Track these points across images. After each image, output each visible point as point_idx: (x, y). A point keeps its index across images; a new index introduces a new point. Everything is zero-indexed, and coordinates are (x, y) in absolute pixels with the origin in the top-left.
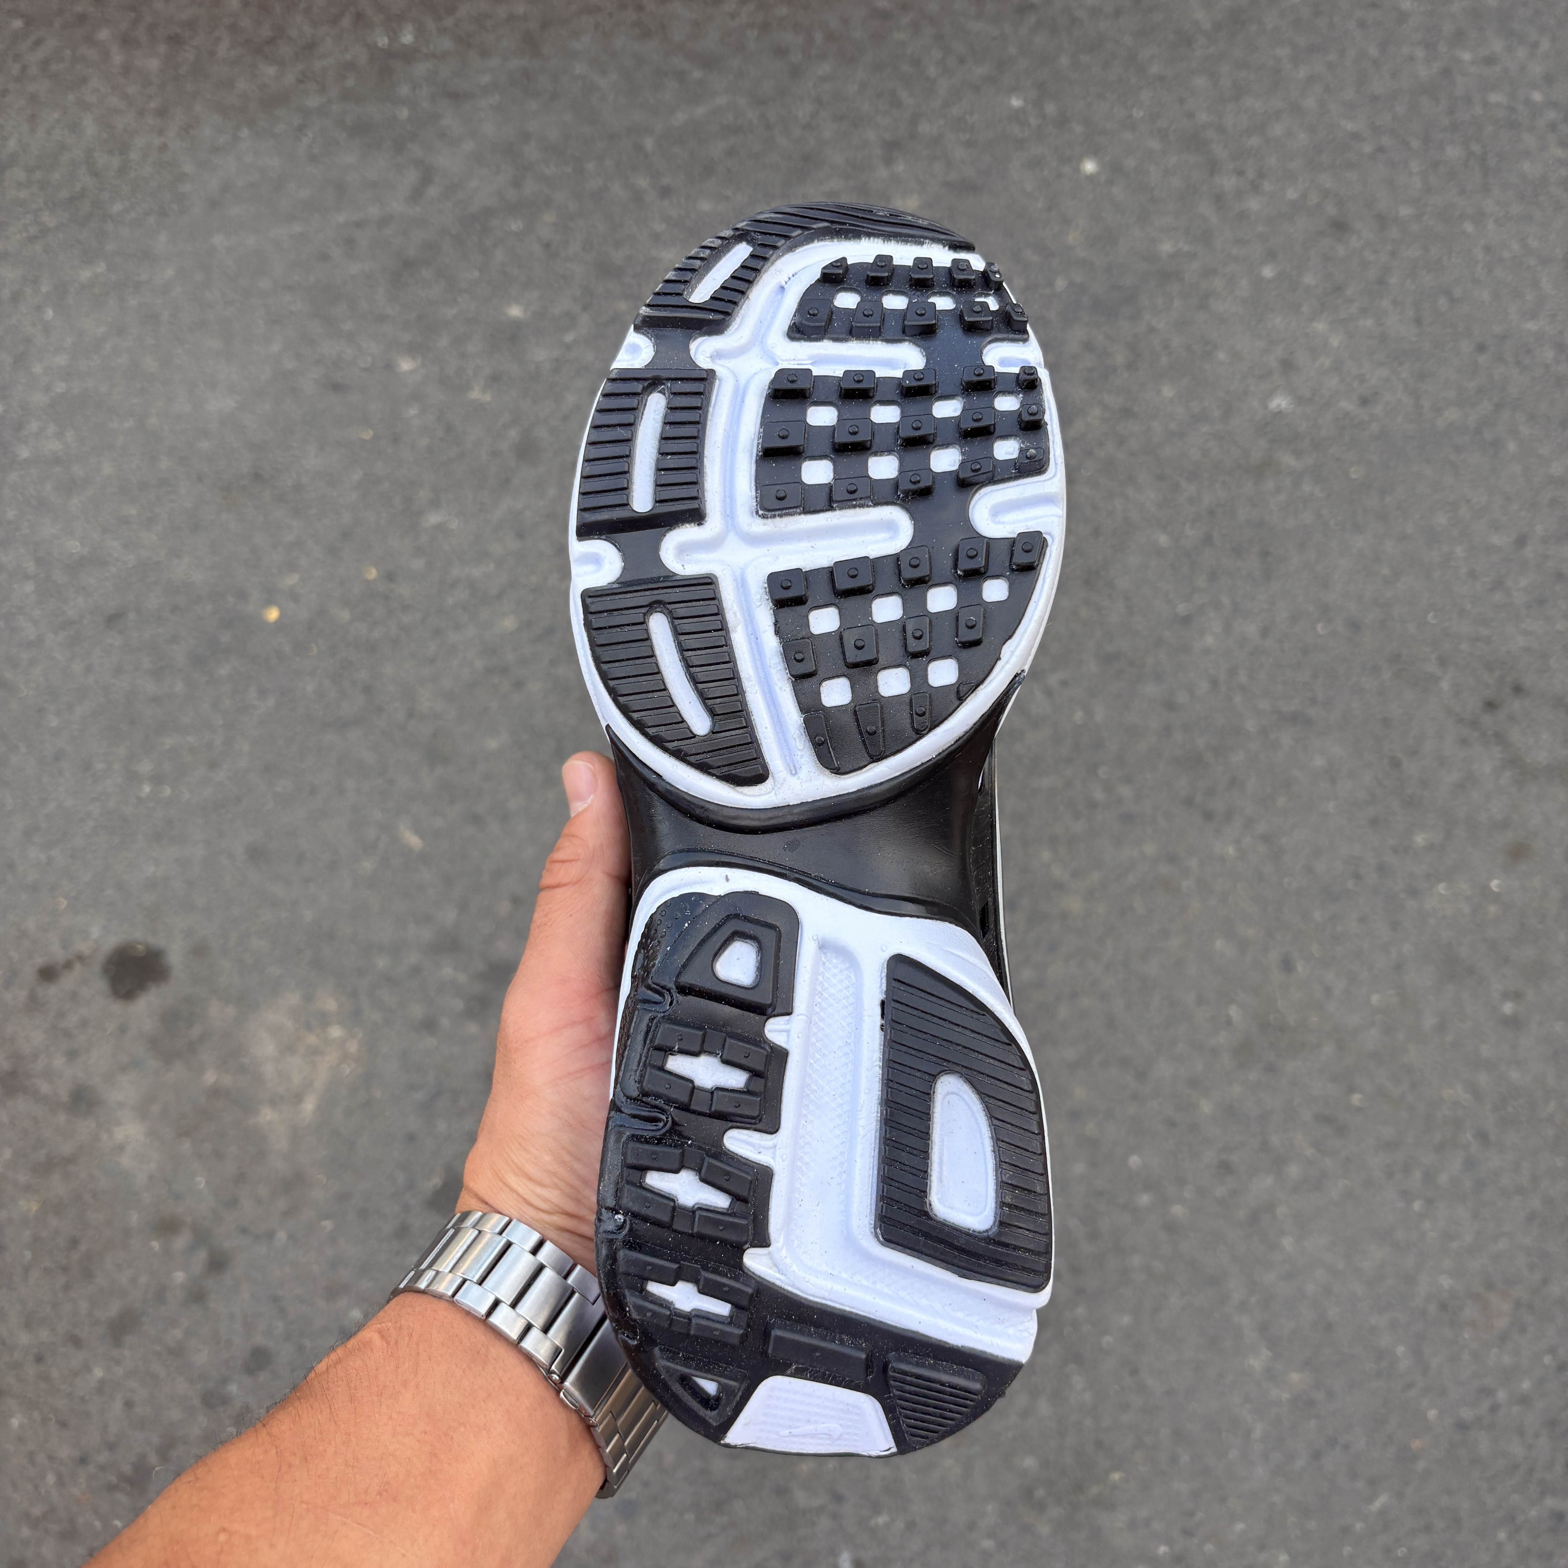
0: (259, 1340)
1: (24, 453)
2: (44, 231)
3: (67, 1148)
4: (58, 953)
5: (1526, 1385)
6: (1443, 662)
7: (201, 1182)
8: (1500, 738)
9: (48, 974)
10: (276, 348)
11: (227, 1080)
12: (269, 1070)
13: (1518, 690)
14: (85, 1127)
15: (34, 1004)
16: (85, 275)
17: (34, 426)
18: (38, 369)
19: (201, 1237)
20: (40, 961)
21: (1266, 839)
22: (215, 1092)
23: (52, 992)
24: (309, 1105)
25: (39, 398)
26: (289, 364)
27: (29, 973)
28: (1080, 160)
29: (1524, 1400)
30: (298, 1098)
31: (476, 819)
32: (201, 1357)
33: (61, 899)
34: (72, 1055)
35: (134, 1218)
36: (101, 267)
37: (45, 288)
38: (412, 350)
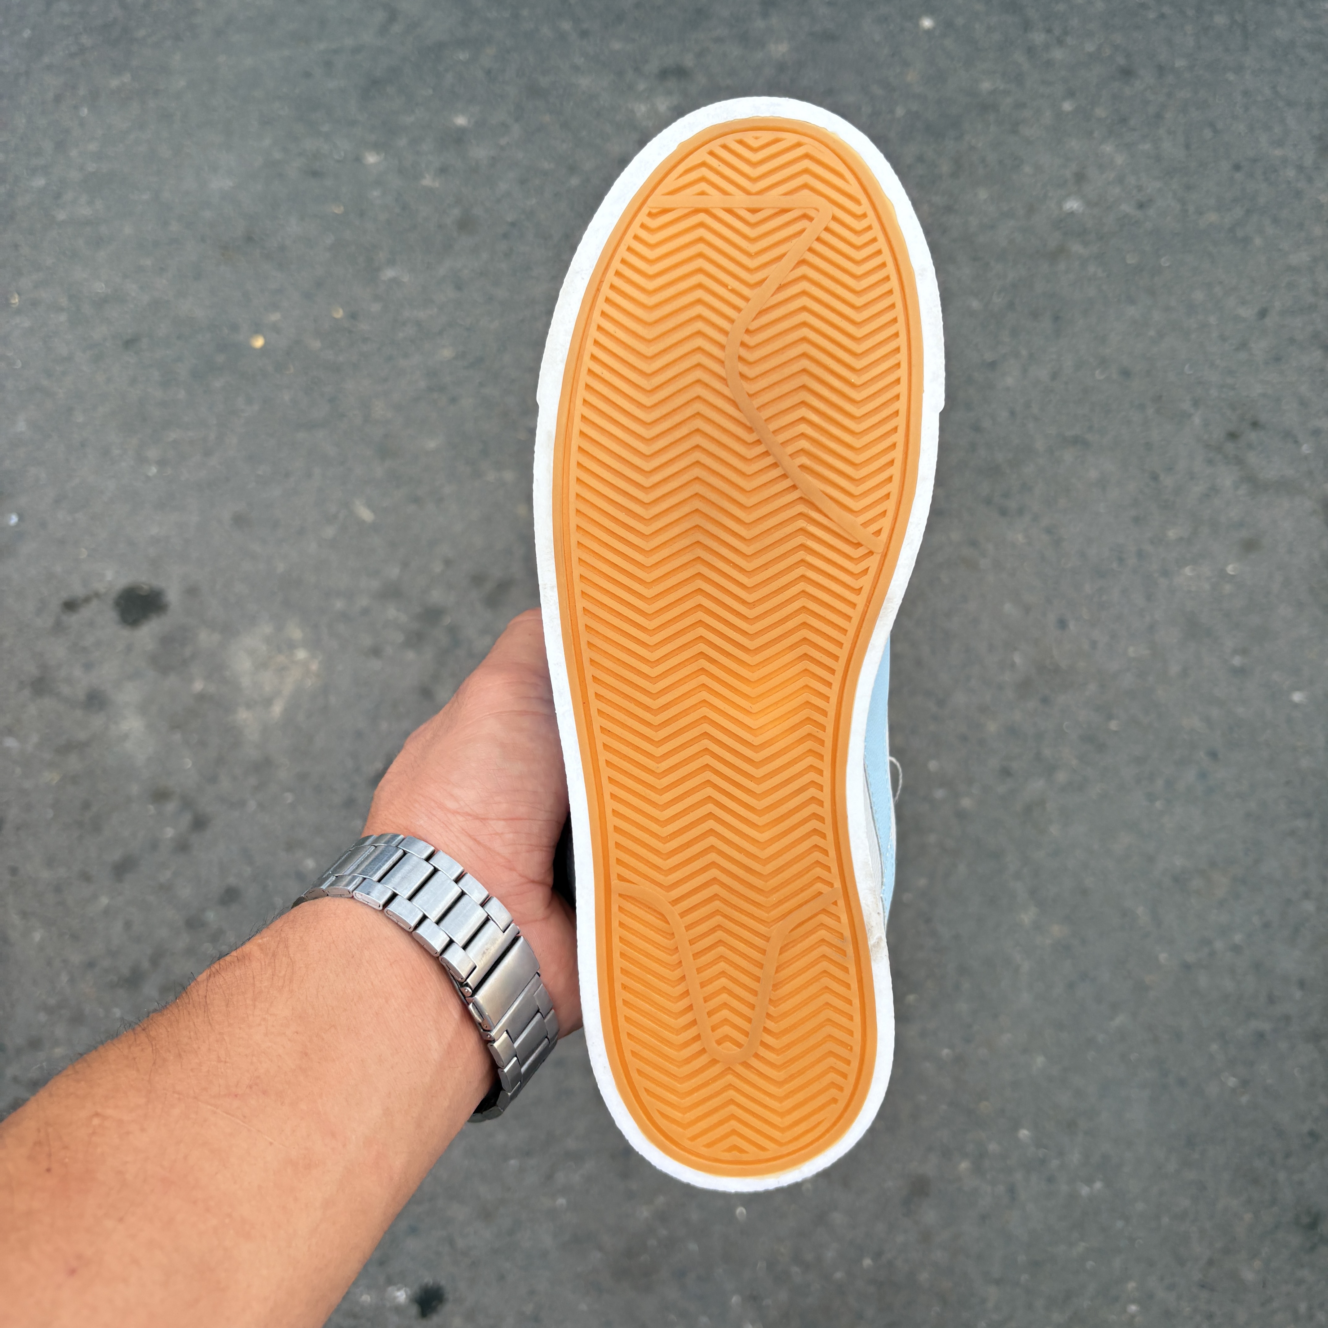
0: (232, 881)
1: (61, 216)
2: (82, 50)
3: (82, 736)
4: (78, 590)
5: (1238, 938)
6: (1196, 403)
7: (188, 763)
8: (1239, 461)
9: (70, 606)
10: (267, 142)
11: (212, 689)
12: (246, 682)
13: (1255, 425)
14: (97, 721)
15: (58, 628)
16: (114, 83)
17: (69, 196)
18: (74, 153)
19: (187, 803)
20: (64, 595)
21: (1049, 531)
22: (201, 697)
23: (73, 620)
24: (277, 709)
25: (75, 175)
26: (277, 155)
27: (55, 604)
28: (919, 17)
29: (1236, 949)
30: (268, 702)
31: (417, 500)
32: (185, 892)
33: (83, 550)
34: (88, 667)
35: (135, 789)
36: (127, 78)
37: (82, 92)
38: (376, 147)
